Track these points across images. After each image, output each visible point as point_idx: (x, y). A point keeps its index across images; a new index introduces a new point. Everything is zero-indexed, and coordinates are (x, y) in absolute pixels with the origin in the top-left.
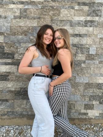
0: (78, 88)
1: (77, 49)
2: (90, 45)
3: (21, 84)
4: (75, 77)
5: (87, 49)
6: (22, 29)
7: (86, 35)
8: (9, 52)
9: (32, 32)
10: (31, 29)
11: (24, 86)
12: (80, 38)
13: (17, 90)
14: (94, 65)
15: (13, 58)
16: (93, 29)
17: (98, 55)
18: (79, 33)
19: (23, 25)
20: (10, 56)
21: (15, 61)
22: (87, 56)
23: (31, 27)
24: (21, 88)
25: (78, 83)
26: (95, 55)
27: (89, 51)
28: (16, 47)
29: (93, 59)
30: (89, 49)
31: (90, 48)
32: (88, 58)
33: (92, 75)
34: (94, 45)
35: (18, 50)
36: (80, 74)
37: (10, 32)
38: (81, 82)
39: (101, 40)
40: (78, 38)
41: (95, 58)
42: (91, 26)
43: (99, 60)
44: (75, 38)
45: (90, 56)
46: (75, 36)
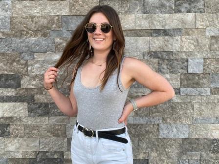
0: (167, 150)
1: (159, 63)
2: (189, 53)
3: (37, 143)
4: (158, 125)
5: (183, 63)
6: (36, 23)
7: (180, 30)
8: (10, 73)
9: (59, 27)
10: (56, 21)
11: (42, 148)
12: (166, 37)
13: (28, 157)
14: (199, 97)
15: (19, 85)
16: (195, 16)
17: (209, 74)
18: (163, 26)
19: (37, 13)
20: (13, 82)
21: (21, 92)
22: (182, 77)
23: (57, 18)
24: (36, 152)
25: (165, 139)
26: (202, 75)
27: (187, 67)
28: (25, 62)
29: (198, 84)
30: (187, 61)
31: (190, 60)
32: (185, 83)
33: (196, 120)
34: (198, 52)
35: (29, 68)
36: (168, 120)
37: (11, 29)
38: (172, 137)
39: (213, 41)
40: (161, 38)
41: (201, 81)
42: (189, 11)
43: (212, 86)
44: (155, 38)
45: (191, 77)
46: (155, 35)
